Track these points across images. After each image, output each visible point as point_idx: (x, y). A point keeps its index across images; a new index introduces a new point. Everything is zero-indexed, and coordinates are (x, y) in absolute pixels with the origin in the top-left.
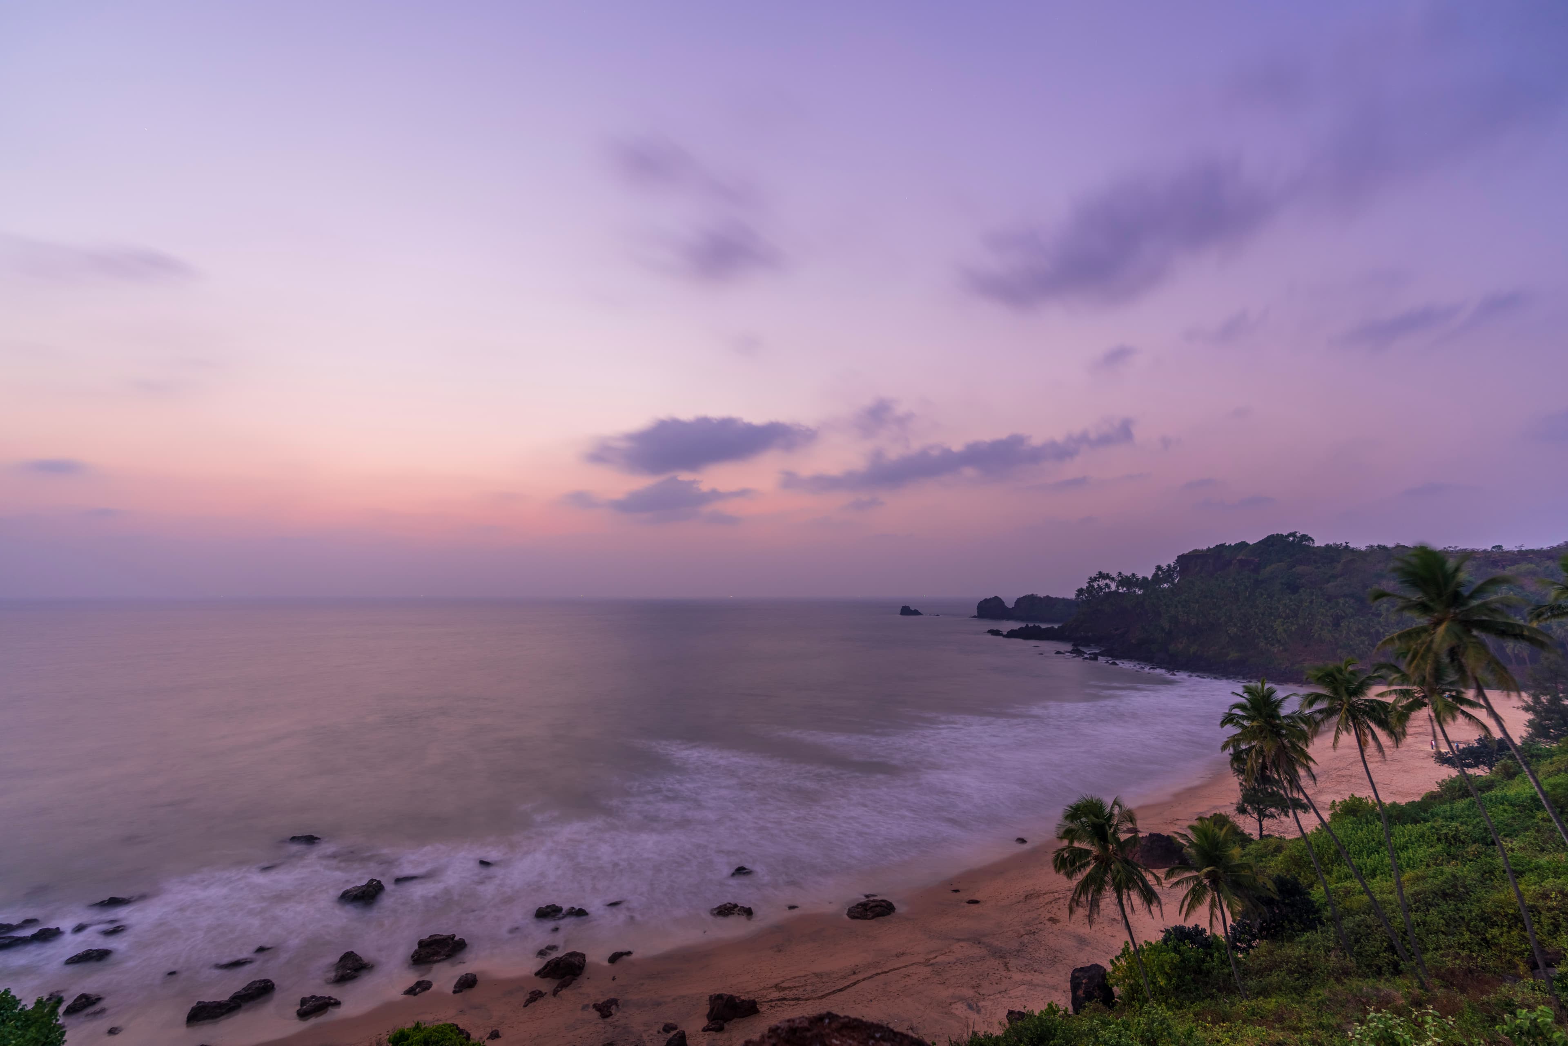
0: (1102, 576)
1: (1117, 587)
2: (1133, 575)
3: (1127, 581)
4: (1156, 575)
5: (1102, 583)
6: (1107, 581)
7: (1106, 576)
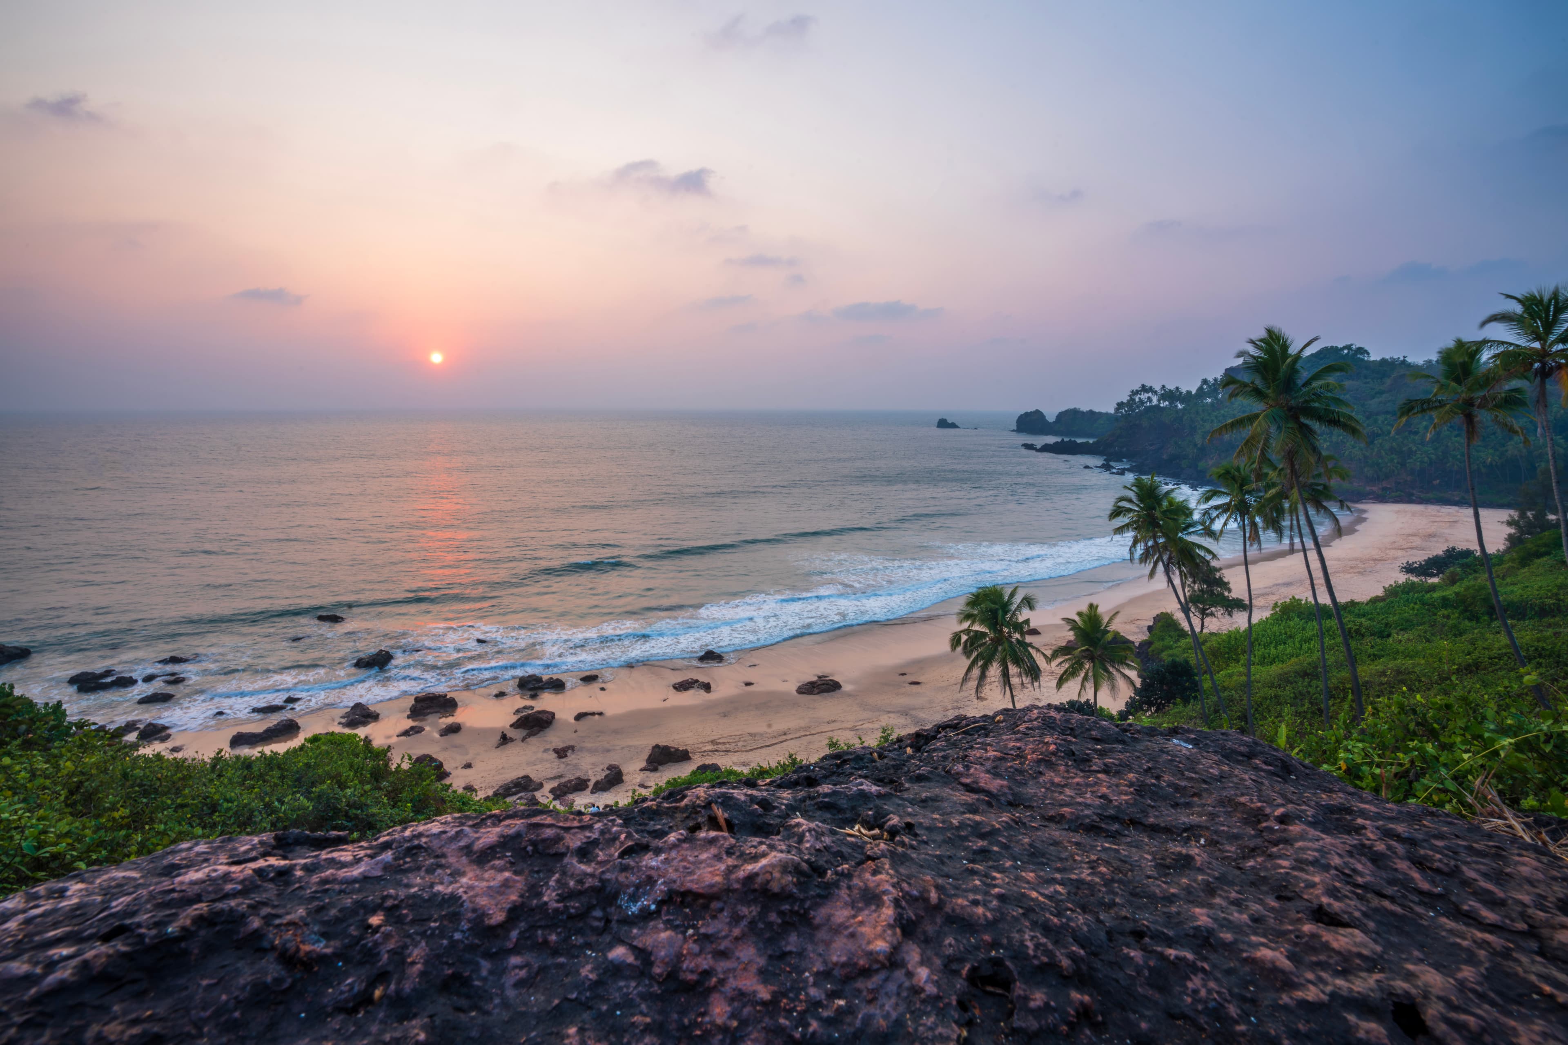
0: (1144, 389)
1: (1159, 401)
2: (1177, 388)
3: (1171, 395)
4: (1200, 389)
5: (1144, 396)
6: (1150, 394)
7: (1150, 390)
